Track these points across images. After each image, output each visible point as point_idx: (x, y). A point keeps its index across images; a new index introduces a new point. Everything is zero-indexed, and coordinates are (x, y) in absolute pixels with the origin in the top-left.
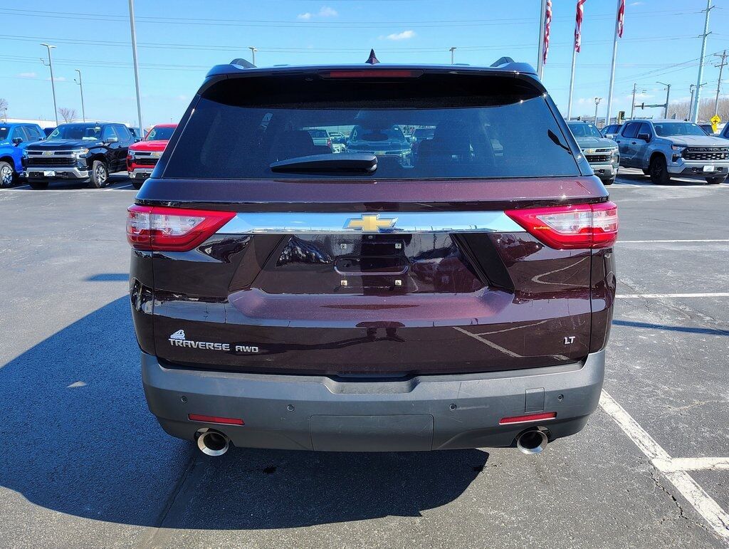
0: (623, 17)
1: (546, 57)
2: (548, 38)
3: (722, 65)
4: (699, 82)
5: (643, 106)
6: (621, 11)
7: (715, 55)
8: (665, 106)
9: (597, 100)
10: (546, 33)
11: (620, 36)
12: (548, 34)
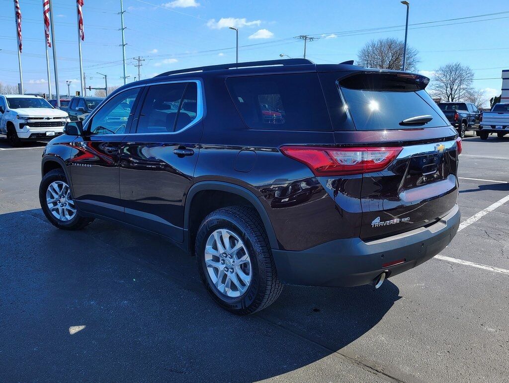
0: (83, 27)
1: (22, 47)
2: (21, 33)
3: (139, 66)
4: (124, 75)
5: (90, 89)
6: (80, 22)
7: (134, 58)
8: (106, 89)
9: (68, 83)
10: (19, 29)
11: (83, 39)
12: (20, 31)
